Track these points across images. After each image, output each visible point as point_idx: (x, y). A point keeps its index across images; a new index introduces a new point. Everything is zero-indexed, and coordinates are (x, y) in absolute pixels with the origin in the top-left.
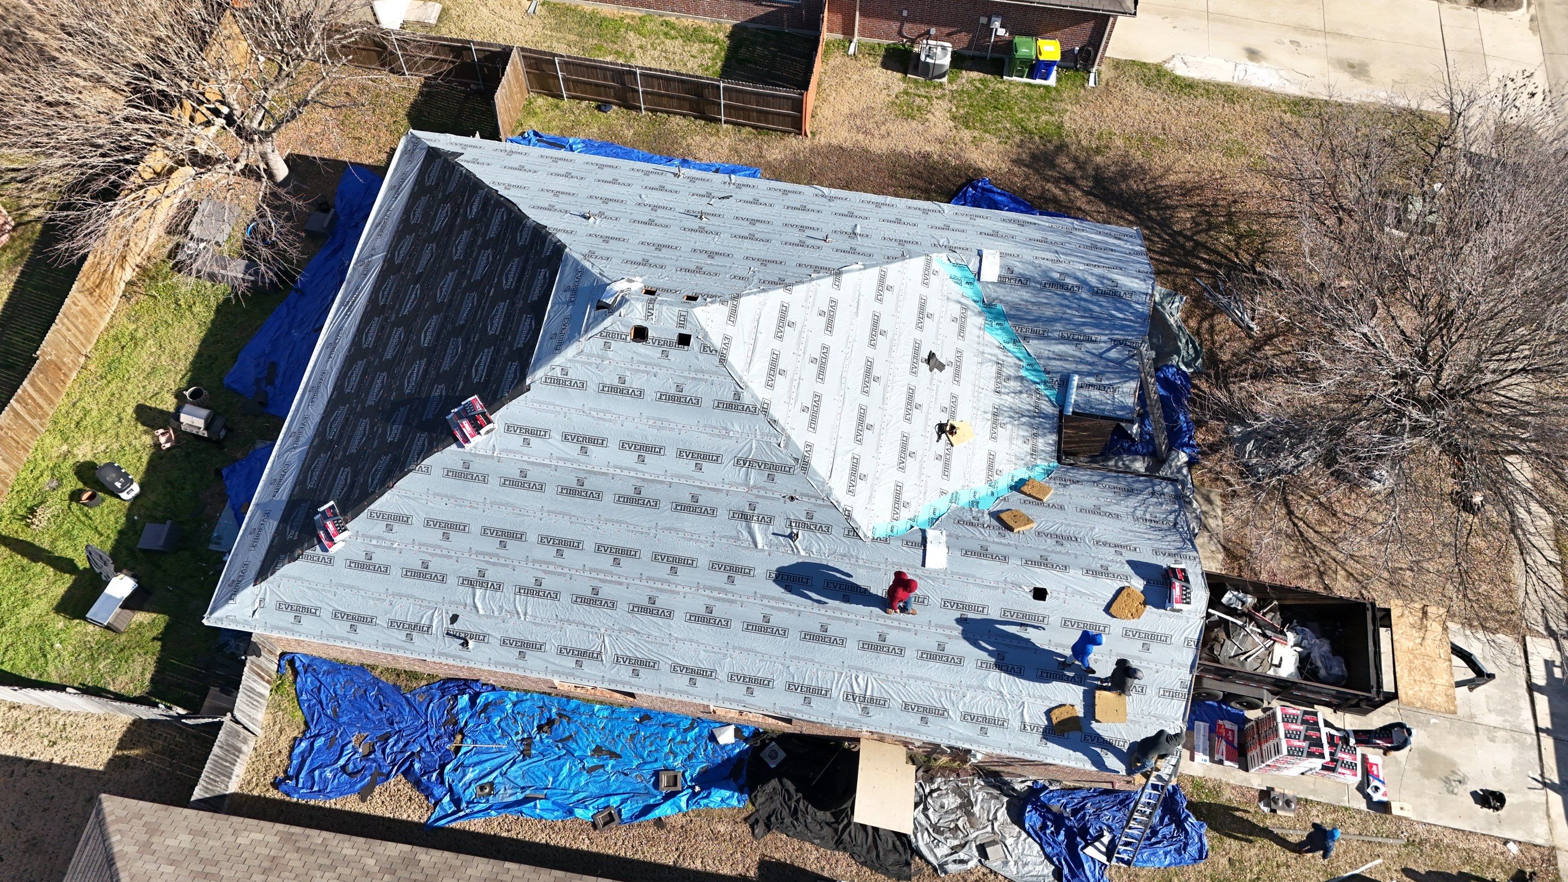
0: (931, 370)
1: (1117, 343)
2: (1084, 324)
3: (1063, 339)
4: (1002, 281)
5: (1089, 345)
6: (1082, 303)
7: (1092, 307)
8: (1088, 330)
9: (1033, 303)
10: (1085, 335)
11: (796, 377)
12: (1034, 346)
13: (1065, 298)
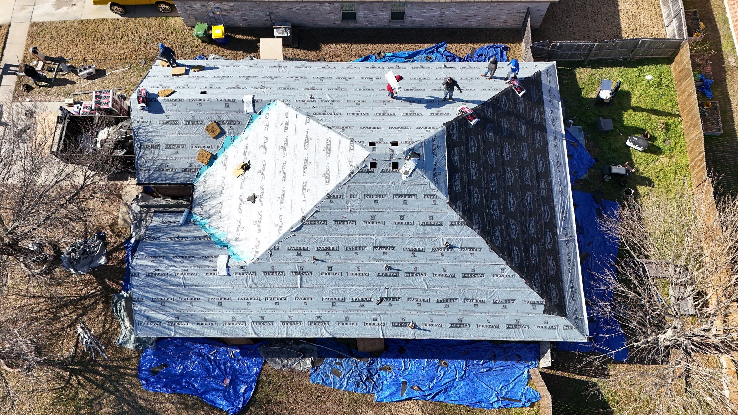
0: (254, 194)
1: (158, 239)
2: (173, 244)
3: (186, 238)
4: (216, 257)
5: (172, 236)
6: (173, 252)
7: (168, 251)
8: (172, 242)
9: (200, 249)
10: (174, 240)
11: (317, 151)
12: (203, 233)
13: (182, 253)
